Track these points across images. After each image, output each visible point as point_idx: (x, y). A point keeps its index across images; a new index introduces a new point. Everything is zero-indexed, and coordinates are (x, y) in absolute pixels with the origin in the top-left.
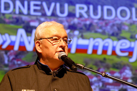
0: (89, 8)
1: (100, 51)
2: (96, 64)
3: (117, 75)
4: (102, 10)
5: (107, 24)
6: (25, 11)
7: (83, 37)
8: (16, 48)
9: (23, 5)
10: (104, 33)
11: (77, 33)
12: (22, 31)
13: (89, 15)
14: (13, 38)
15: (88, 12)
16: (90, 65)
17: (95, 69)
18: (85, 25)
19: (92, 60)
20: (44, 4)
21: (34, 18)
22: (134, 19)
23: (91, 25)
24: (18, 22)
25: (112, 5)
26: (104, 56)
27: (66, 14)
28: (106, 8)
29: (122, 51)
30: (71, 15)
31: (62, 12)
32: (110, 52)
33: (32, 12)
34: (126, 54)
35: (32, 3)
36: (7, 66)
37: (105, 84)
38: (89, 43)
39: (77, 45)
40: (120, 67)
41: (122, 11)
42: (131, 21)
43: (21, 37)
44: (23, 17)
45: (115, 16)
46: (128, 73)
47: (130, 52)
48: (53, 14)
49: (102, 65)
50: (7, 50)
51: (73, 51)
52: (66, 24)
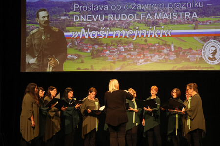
0: (114, 16)
1: (119, 37)
2: (117, 43)
3: (126, 47)
4: (121, 16)
5: (122, 23)
6: (85, 20)
7: (111, 30)
8: (81, 38)
9: (84, 17)
10: (121, 28)
11: (108, 28)
12: (83, 30)
13: (114, 20)
14: (79, 33)
15: (114, 18)
17: (116, 45)
18: (112, 24)
19: (115, 41)
20: (93, 16)
21: (89, 23)
22: (136, 19)
23: (115, 24)
24: (81, 25)
25: (126, 14)
26: (121, 38)
27: (103, 20)
28: (122, 15)
29: (129, 35)
30: (106, 20)
32: (123, 37)
33: (88, 20)
34: (131, 37)
35: (88, 16)
36: (76, 46)
37: (120, 52)
38: (113, 33)
39: (108, 34)
40: (128, 43)
41: (130, 16)
42: (134, 20)
43: (82, 32)
44: (84, 23)
45: (126, 18)
46: (132, 46)
47: (133, 35)
48: (97, 20)
49: (119, 43)
50: (76, 39)
51: (106, 37)
52: (103, 25)
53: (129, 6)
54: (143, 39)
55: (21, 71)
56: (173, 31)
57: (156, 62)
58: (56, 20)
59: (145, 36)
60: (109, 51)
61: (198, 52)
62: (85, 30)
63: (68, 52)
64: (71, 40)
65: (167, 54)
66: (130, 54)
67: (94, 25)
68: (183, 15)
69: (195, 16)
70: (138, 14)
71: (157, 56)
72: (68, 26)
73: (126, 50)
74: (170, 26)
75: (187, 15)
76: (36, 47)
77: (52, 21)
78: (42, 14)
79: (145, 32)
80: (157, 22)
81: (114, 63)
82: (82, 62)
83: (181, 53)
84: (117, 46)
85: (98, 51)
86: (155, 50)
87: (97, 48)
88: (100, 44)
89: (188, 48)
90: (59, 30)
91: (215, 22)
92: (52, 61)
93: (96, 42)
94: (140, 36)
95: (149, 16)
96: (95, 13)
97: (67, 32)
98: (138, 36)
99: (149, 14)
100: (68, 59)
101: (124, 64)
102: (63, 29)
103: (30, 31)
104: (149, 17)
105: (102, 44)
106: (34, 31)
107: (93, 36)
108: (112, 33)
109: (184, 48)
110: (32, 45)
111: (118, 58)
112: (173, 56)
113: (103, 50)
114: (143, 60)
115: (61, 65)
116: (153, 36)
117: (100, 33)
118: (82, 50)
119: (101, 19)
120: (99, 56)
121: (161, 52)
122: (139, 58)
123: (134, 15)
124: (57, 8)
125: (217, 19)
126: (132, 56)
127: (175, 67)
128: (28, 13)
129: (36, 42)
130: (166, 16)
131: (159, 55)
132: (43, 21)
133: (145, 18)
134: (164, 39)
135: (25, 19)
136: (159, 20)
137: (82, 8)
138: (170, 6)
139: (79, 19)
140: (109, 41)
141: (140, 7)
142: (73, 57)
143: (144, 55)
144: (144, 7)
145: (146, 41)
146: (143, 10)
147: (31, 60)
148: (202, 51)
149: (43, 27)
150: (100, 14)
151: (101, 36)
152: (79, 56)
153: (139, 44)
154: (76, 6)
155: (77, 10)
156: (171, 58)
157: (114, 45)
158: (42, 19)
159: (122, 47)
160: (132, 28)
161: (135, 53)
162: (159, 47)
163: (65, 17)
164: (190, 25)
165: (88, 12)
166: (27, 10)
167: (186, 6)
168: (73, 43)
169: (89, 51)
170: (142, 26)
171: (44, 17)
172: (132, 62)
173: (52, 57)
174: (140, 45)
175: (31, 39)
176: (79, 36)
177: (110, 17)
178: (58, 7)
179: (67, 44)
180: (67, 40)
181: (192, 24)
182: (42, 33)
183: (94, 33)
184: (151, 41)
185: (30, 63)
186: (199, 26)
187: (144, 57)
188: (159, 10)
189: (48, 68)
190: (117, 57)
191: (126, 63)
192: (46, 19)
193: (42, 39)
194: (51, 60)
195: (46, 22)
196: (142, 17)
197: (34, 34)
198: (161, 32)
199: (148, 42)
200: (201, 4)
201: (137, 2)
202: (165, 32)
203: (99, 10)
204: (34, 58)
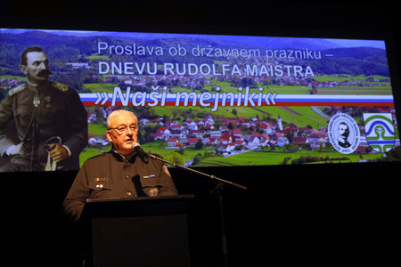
0: (175, 66)
1: (186, 104)
2: (183, 115)
3: (201, 123)
4: (187, 67)
5: (191, 79)
6: (120, 72)
7: (171, 92)
8: (113, 104)
9: (118, 67)
10: (189, 87)
11: (165, 88)
12: (117, 89)
13: (175, 73)
14: (110, 95)
15: (174, 70)
16: (178, 116)
17: (182, 119)
18: (173, 81)
19: (179, 111)
20: (136, 64)
21: (128, 77)
22: (215, 74)
23: (177, 80)
24: (114, 81)
25: (195, 63)
26: (190, 107)
27: (155, 72)
28: (189, 65)
29: (205, 102)
30: (160, 73)
31: (152, 71)
32: (194, 104)
33: (126, 72)
34: (209, 105)
35: (126, 64)
37: (191, 131)
38: (176, 96)
39: (166, 99)
40: (204, 116)
41: (203, 68)
42: (211, 76)
43: (116, 95)
44: (119, 77)
45: (198, 71)
46: (211, 121)
47: (212, 102)
48: (144, 73)
49: (188, 115)
50: (105, 106)
51: (163, 104)
52: (156, 81)
53: (200, 51)
54: (231, 109)
56: (280, 97)
57: (255, 151)
58: (62, 70)
59: (232, 104)
60: (170, 129)
61: (322, 133)
62: (122, 89)
63: (90, 132)
64: (93, 108)
65: (273, 137)
66: (208, 136)
67: (138, 81)
68: (292, 71)
69: (309, 72)
70: (217, 65)
71: (256, 140)
72: (88, 81)
73: (202, 129)
74: (273, 88)
75: (298, 70)
76: (22, 121)
77: (54, 70)
79: (232, 96)
80: (250, 80)
81: (181, 152)
83: (296, 134)
84: (185, 121)
85: (148, 129)
86: (251, 128)
89: (305, 126)
90: (69, 89)
91: (340, 84)
92: (55, 150)
93: (143, 112)
94: (224, 104)
95: (236, 70)
96: (139, 59)
97: (86, 92)
98: (220, 104)
99: (235, 66)
100: (90, 146)
101: (200, 155)
102: (77, 87)
103: (8, 90)
105: (156, 117)
106: (15, 90)
107: (137, 102)
108: (173, 96)
109: (299, 126)
110: (12, 117)
111: (188, 144)
112: (283, 140)
113: (158, 128)
114: (233, 147)
115: (75, 158)
116: (246, 104)
117: (151, 96)
120: (152, 140)
121: (262, 132)
122: (225, 142)
123: (211, 67)
124: (65, 46)
125: (343, 79)
126: (213, 140)
127: (289, 159)
128: (3, 53)
129: (20, 111)
131: (260, 138)
132: (35, 70)
133: (230, 72)
134: (264, 109)
136: (254, 77)
137: (113, 50)
138: (270, 54)
139: (108, 69)
140: (169, 112)
141: (220, 53)
142: (99, 141)
143: (234, 138)
144: (227, 54)
145: (234, 112)
146: (225, 59)
147: (10, 149)
148: (327, 131)
149: (37, 82)
150: (150, 61)
151: (153, 102)
153: (223, 117)
154: (103, 46)
155: (103, 53)
156: (279, 144)
157: (178, 119)
158: (33, 67)
159: (193, 123)
161: (218, 134)
162: (257, 123)
163: (82, 65)
164: (304, 87)
165: (125, 57)
166: (3, 47)
167: (293, 55)
168: (99, 114)
170: (226, 85)
171: (38, 63)
172: (214, 151)
173: (56, 141)
174: (225, 119)
175: (10, 105)
176: (109, 102)
177: (168, 67)
178: (67, 46)
180: (87, 109)
181: (307, 85)
182: (33, 94)
183: (140, 97)
184: (243, 112)
185: (8, 153)
186: (319, 90)
187: (234, 141)
188: (252, 61)
189: (49, 164)
190: (186, 141)
191: (202, 152)
192: (42, 66)
193: (34, 106)
194: (54, 148)
195: (42, 73)
196: (224, 70)
197: (16, 95)
198: (259, 97)
199: (239, 115)
200: (317, 53)
201: (214, 45)
202: (266, 97)
203: (147, 54)
204: (16, 144)
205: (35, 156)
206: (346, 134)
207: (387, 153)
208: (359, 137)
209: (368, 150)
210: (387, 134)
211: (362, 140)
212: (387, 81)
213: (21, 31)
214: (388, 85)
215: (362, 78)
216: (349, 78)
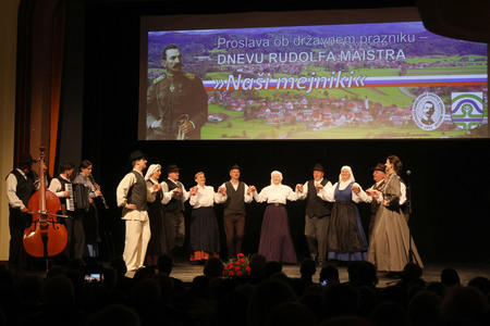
0: (278, 55)
1: (285, 87)
2: (282, 97)
3: (296, 103)
4: (288, 56)
5: (291, 66)
6: (234, 62)
7: (273, 77)
8: (228, 89)
9: (233, 58)
10: (288, 73)
11: (269, 74)
12: (231, 76)
13: (278, 61)
14: (226, 82)
15: (277, 58)
16: (278, 98)
17: (281, 100)
18: (275, 68)
19: (279, 93)
20: (247, 55)
21: (240, 66)
22: (312, 60)
23: (279, 67)
24: (229, 69)
25: (296, 52)
26: (288, 90)
27: (262, 61)
28: (291, 54)
29: (301, 85)
30: (266, 61)
32: (292, 87)
33: (238, 62)
34: (304, 87)
35: (239, 55)
36: (221, 101)
37: (288, 110)
38: (277, 81)
39: (269, 83)
40: (299, 97)
41: (302, 55)
42: (309, 62)
43: (230, 81)
44: (233, 66)
45: (297, 59)
46: (305, 101)
47: (307, 85)
48: (253, 62)
49: (286, 96)
50: (221, 91)
51: (266, 88)
52: (262, 68)
53: (301, 41)
54: (323, 91)
55: (140, 138)
56: (368, 79)
57: (341, 126)
58: (191, 63)
59: (324, 86)
60: (270, 109)
61: (406, 111)
62: (235, 76)
64: (212, 92)
65: (359, 115)
66: (301, 114)
67: (248, 69)
68: (383, 54)
69: (401, 55)
70: (314, 53)
71: (343, 117)
72: (209, 71)
73: (297, 108)
74: (364, 71)
75: (389, 53)
76: (162, 103)
77: (185, 63)
78: (171, 53)
79: (325, 80)
80: (343, 64)
81: (278, 127)
82: (230, 126)
83: (380, 113)
84: (283, 101)
85: (253, 108)
86: (340, 107)
87: (253, 103)
88: (257, 99)
89: (390, 105)
90: (196, 77)
91: (432, 65)
93: (250, 95)
94: (317, 86)
95: (331, 56)
96: (249, 51)
97: (207, 80)
98: (314, 86)
99: (331, 53)
100: (209, 122)
101: (293, 129)
102: (201, 76)
104: (331, 58)
105: (260, 98)
106: (158, 79)
107: (246, 87)
108: (275, 81)
109: (384, 105)
110: (155, 100)
111: (284, 121)
112: (368, 118)
113: (261, 107)
114: (322, 124)
115: (198, 131)
116: (337, 86)
117: (257, 81)
118: (229, 107)
119: (259, 59)
120: (256, 117)
121: (349, 111)
122: (315, 119)
123: (309, 54)
125: (435, 60)
126: (305, 117)
127: (371, 134)
128: (150, 51)
129: (161, 95)
130: (357, 56)
131: (346, 116)
132: (172, 64)
133: (325, 59)
134: (353, 90)
135: (146, 60)
136: (347, 62)
137: (230, 44)
138: (364, 40)
139: (226, 60)
140: (270, 94)
141: (318, 41)
142: (216, 118)
143: (323, 115)
144: (324, 42)
145: (326, 94)
146: (322, 47)
147: (154, 123)
148: (411, 109)
149: (173, 72)
150: (258, 52)
151: (258, 86)
152: (225, 117)
154: (222, 41)
155: (222, 47)
156: (364, 121)
157: (278, 100)
158: (171, 61)
159: (290, 104)
160: (306, 74)
161: (310, 112)
162: (346, 103)
163: (205, 57)
164: (393, 70)
165: (238, 50)
166: (150, 46)
167: (387, 39)
168: (216, 97)
169: (240, 109)
170: (320, 71)
171: (174, 58)
172: (305, 127)
173: (185, 118)
174: (316, 99)
175: (155, 91)
176: (225, 85)
177: (272, 57)
178: (195, 43)
179: (207, 98)
181: (397, 67)
182: (170, 82)
183: (248, 82)
184: (333, 93)
185: (152, 127)
186: (408, 71)
187: (323, 118)
188: (347, 47)
189: (179, 135)
190: (283, 118)
191: (295, 127)
192: (177, 60)
193: (170, 91)
194: (183, 123)
195: (177, 65)
196: (320, 56)
197: (158, 83)
198: (350, 80)
199: (330, 96)
200: (411, 36)
201: (314, 35)
202: (356, 79)
203: (256, 47)
204: (158, 120)
205: (170, 129)
206: (431, 112)
207: (471, 130)
208: (444, 115)
209: (452, 127)
210: (475, 112)
211: (447, 117)
212: (483, 60)
213: (163, 33)
214: (484, 65)
215: (456, 58)
216: (442, 59)
